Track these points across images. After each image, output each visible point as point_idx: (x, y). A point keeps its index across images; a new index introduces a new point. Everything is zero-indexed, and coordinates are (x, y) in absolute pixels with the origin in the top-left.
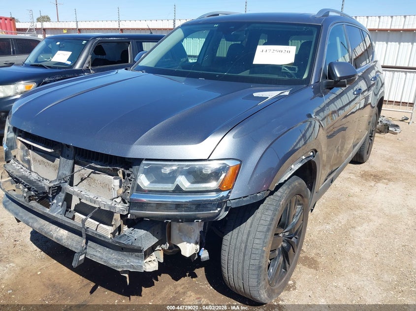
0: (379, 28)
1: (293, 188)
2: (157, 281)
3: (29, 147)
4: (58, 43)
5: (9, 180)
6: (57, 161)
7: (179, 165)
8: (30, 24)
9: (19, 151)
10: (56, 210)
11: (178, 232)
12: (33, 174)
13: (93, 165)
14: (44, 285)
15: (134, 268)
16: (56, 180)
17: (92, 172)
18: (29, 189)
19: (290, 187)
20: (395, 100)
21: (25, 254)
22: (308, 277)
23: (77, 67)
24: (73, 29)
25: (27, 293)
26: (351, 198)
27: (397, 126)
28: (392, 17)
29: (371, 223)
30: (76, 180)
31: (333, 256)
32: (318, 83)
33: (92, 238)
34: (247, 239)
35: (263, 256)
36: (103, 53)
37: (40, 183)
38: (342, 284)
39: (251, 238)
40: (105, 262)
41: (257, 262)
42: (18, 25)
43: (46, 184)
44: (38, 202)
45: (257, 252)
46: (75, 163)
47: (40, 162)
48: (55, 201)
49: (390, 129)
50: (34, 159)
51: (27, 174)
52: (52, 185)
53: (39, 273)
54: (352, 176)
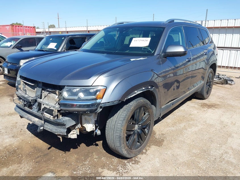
0: (228, 26)
1: (139, 103)
2: (80, 146)
3: (26, 84)
4: (51, 39)
5: (17, 99)
6: (36, 89)
7: (81, 88)
8: (43, 29)
9: (22, 86)
10: (35, 110)
11: (84, 120)
12: (26, 95)
13: (48, 89)
14: (31, 147)
15: (62, 133)
16: (34, 97)
17: (49, 93)
18: (24, 101)
19: (137, 102)
20: (230, 66)
21: (25, 135)
22: (154, 149)
23: (59, 50)
24: (64, 31)
25: (23, 150)
26: (191, 116)
27: (232, 80)
28: (235, 20)
29: (197, 128)
30: (43, 97)
31: (170, 141)
32: (159, 55)
33: (47, 121)
34: (115, 124)
35: (121, 132)
36: (74, 44)
37: (28, 98)
38: (170, 153)
39: (116, 123)
40: (51, 130)
41: (118, 134)
42: (37, 30)
43: (30, 99)
44: (28, 107)
45: (119, 130)
46: (43, 89)
47: (30, 91)
48: (34, 106)
49: (228, 82)
50: (28, 89)
51: (24, 95)
52: (33, 99)
53: (29, 142)
54: (196, 106)
